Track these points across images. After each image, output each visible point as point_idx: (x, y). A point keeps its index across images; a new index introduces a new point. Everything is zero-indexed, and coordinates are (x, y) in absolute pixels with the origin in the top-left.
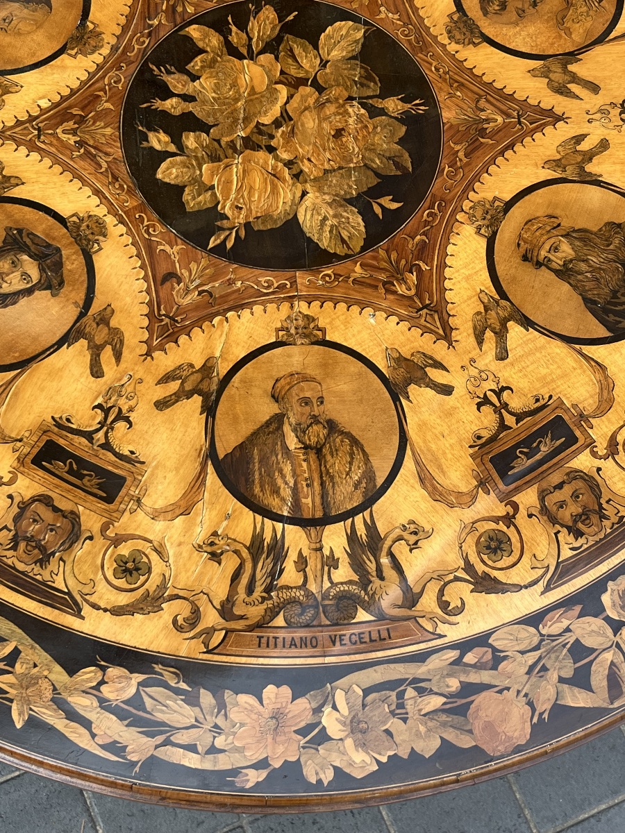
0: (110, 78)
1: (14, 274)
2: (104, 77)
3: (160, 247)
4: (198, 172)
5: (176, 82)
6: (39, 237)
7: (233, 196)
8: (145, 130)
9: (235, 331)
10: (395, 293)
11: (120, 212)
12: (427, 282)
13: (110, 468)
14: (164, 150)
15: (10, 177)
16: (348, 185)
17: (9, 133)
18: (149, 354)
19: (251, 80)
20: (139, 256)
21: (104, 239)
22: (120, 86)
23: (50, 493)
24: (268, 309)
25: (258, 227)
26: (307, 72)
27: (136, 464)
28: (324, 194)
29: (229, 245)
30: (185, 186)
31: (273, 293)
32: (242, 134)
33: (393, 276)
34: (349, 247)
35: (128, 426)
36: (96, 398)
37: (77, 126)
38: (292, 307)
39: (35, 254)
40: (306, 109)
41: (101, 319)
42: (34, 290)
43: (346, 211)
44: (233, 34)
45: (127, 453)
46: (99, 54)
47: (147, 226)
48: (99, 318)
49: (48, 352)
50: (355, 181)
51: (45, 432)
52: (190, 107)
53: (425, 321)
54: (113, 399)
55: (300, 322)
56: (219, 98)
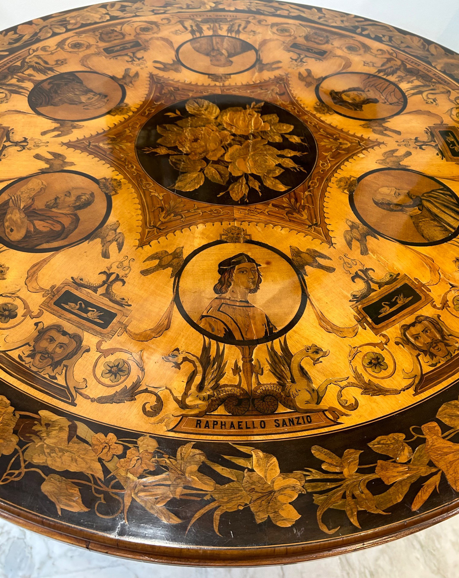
0: (327, 166)
2: (331, 167)
5: (289, 164)
8: (303, 143)
14: (292, 136)
15: (368, 128)
17: (375, 144)
18: (287, 74)
19: (246, 164)
21: (315, 106)
22: (321, 162)
26: (212, 167)
27: (287, 50)
28: (205, 118)
29: (254, 103)
30: (278, 123)
31: (232, 88)
32: (250, 141)
35: (292, 58)
36: (306, 64)
37: (340, 146)
38: (223, 84)
42: (343, 91)
44: (258, 186)
45: (291, 52)
46: (337, 178)
47: (295, 110)
50: (189, 123)
52: (280, 152)
53: (161, 80)
55: (220, 80)
56: (264, 156)
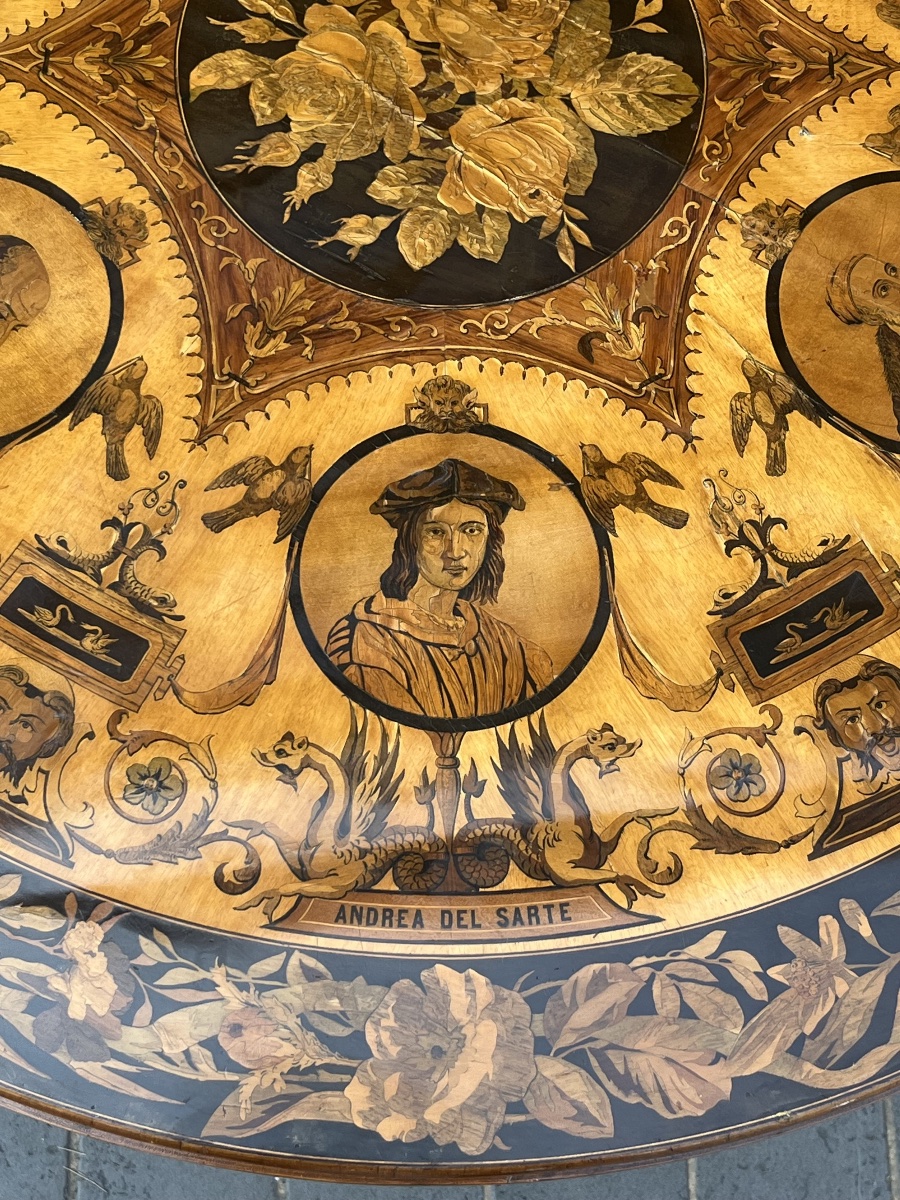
0: (208, 233)
1: (455, 541)
2: (199, 239)
3: (533, 330)
4: (444, 212)
5: (273, 153)
6: (415, 475)
7: (512, 192)
8: (329, 240)
9: (721, 312)
10: (788, 85)
11: (443, 348)
12: (796, 38)
13: (830, 584)
14: (378, 234)
15: (289, 458)
16: (586, 38)
17: (211, 420)
18: (689, 439)
19: (337, 55)
20: (528, 365)
21: (473, 394)
22: (229, 228)
23: (823, 678)
24: (714, 252)
25: (581, 188)
27: (844, 548)
28: (583, 76)
29: (585, 240)
30: (455, 242)
31: (695, 231)
32: (419, 120)
33: (762, 72)
34: (686, 98)
35: (782, 526)
36: (716, 543)
37: (260, 324)
38: (731, 221)
39: (438, 496)
40: (433, 17)
41: (597, 469)
42: (497, 528)
43: (627, 67)
44: (243, 33)
45: (821, 550)
46: (153, 225)
47: (487, 327)
48: (592, 470)
49: (607, 564)
50: (587, 27)
51: (726, 636)
52: (328, 159)
53: (851, 75)
54: (729, 521)
55: (761, 224)
56: (340, 114)
